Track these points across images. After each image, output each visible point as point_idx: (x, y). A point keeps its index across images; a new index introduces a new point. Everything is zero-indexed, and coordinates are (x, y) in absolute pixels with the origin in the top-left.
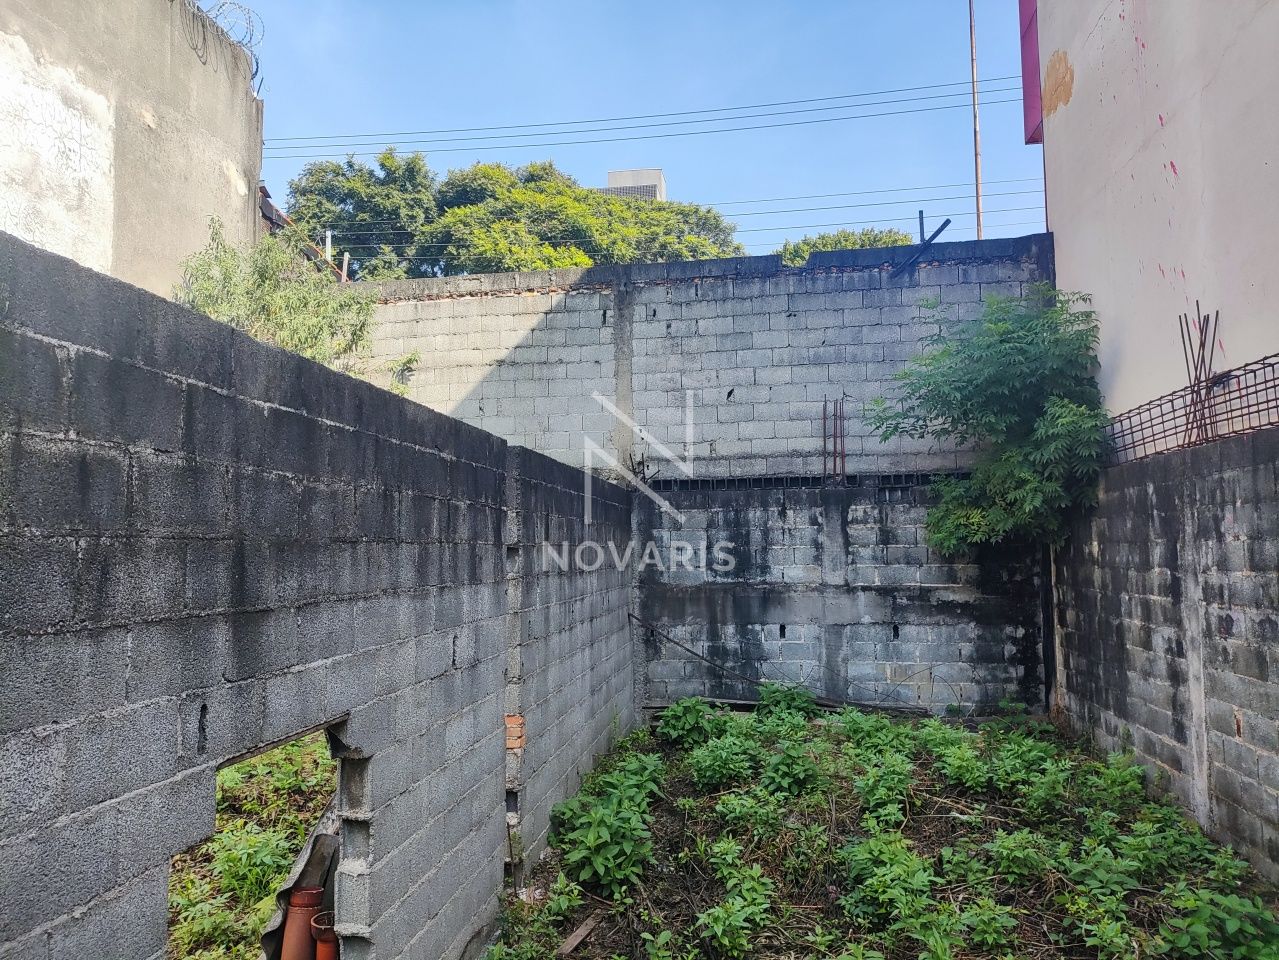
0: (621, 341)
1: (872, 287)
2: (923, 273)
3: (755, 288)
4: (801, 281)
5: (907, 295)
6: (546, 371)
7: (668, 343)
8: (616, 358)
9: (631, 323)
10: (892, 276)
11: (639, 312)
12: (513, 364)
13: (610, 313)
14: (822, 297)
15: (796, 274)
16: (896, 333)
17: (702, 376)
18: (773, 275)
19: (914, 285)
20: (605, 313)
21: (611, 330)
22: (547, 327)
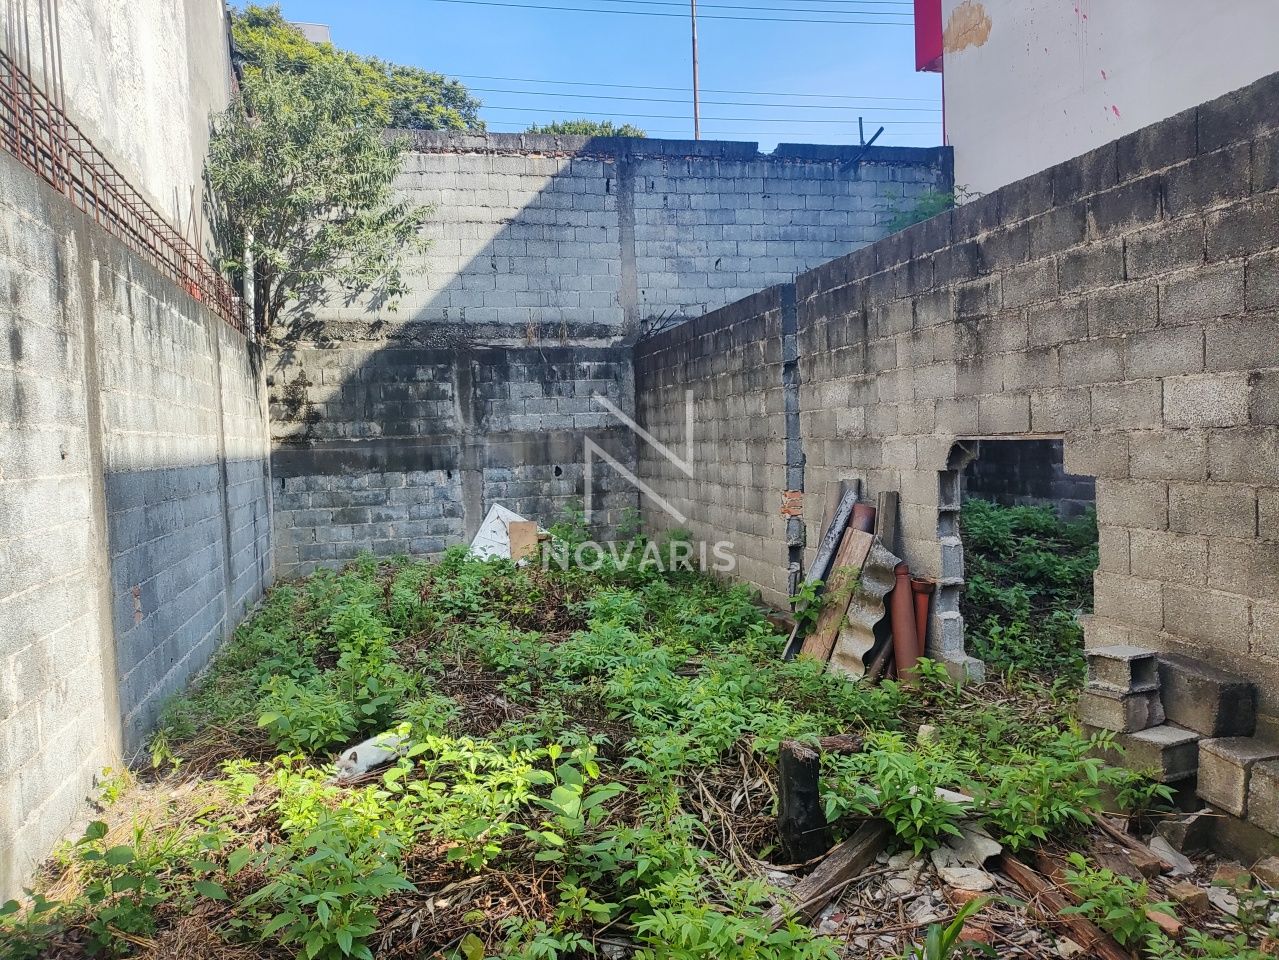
0: (624, 209)
1: (827, 178)
2: (865, 170)
3: (737, 170)
4: (773, 167)
5: (852, 187)
6: (555, 233)
7: (665, 214)
8: (620, 225)
9: (633, 192)
10: (842, 171)
11: (640, 183)
12: (523, 223)
13: (613, 182)
14: (789, 184)
15: (768, 161)
16: (844, 219)
17: (694, 247)
18: (752, 160)
19: (857, 179)
20: (608, 182)
21: (613, 198)
22: (553, 190)
